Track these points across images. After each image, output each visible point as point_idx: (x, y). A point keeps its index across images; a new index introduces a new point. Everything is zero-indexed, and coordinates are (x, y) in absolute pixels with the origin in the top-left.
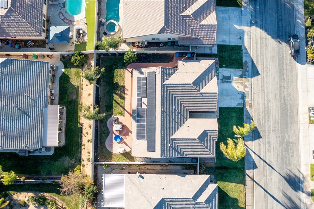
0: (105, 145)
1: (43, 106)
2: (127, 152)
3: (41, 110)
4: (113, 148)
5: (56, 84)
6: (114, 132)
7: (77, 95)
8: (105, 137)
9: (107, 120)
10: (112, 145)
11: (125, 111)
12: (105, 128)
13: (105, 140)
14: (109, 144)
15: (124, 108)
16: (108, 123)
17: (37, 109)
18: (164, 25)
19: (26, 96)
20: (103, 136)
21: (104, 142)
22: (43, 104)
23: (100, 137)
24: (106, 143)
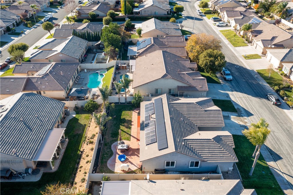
0: (106, 164)
1: (49, 127)
2: (133, 171)
3: (46, 129)
4: (115, 167)
5: (65, 124)
6: (118, 153)
7: (83, 131)
8: (108, 157)
9: (112, 144)
10: (115, 165)
11: (131, 137)
12: (109, 150)
13: (108, 160)
14: (111, 164)
15: (130, 135)
16: (112, 146)
17: (42, 128)
18: (166, 73)
19: (36, 117)
20: (105, 156)
21: (106, 162)
22: (49, 126)
23: (102, 157)
24: (108, 163)
